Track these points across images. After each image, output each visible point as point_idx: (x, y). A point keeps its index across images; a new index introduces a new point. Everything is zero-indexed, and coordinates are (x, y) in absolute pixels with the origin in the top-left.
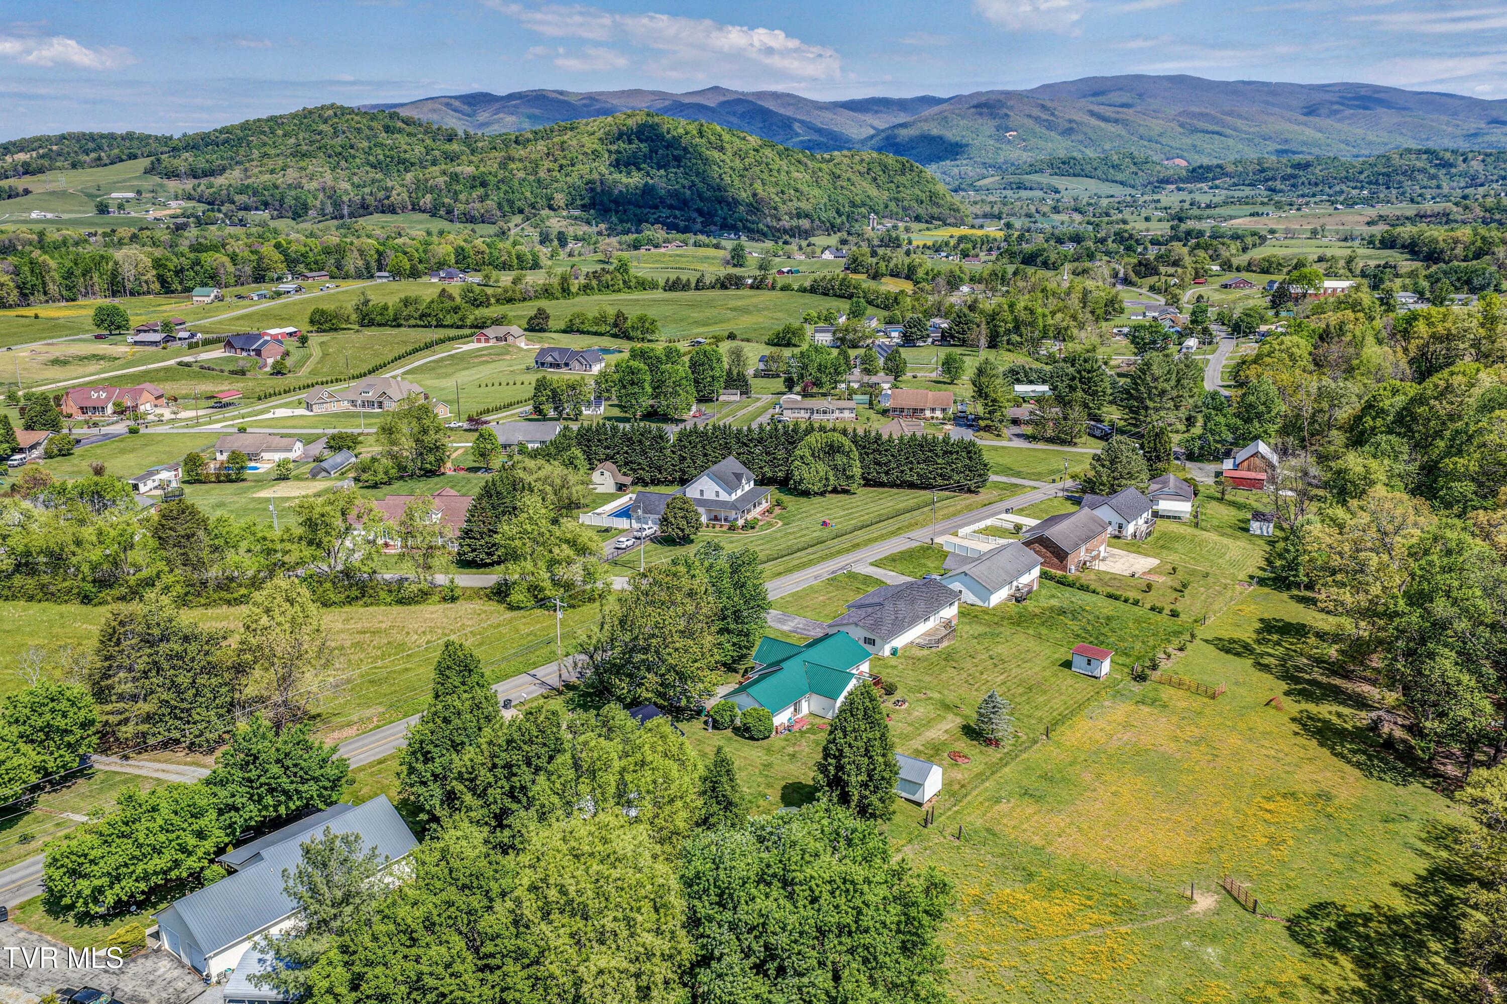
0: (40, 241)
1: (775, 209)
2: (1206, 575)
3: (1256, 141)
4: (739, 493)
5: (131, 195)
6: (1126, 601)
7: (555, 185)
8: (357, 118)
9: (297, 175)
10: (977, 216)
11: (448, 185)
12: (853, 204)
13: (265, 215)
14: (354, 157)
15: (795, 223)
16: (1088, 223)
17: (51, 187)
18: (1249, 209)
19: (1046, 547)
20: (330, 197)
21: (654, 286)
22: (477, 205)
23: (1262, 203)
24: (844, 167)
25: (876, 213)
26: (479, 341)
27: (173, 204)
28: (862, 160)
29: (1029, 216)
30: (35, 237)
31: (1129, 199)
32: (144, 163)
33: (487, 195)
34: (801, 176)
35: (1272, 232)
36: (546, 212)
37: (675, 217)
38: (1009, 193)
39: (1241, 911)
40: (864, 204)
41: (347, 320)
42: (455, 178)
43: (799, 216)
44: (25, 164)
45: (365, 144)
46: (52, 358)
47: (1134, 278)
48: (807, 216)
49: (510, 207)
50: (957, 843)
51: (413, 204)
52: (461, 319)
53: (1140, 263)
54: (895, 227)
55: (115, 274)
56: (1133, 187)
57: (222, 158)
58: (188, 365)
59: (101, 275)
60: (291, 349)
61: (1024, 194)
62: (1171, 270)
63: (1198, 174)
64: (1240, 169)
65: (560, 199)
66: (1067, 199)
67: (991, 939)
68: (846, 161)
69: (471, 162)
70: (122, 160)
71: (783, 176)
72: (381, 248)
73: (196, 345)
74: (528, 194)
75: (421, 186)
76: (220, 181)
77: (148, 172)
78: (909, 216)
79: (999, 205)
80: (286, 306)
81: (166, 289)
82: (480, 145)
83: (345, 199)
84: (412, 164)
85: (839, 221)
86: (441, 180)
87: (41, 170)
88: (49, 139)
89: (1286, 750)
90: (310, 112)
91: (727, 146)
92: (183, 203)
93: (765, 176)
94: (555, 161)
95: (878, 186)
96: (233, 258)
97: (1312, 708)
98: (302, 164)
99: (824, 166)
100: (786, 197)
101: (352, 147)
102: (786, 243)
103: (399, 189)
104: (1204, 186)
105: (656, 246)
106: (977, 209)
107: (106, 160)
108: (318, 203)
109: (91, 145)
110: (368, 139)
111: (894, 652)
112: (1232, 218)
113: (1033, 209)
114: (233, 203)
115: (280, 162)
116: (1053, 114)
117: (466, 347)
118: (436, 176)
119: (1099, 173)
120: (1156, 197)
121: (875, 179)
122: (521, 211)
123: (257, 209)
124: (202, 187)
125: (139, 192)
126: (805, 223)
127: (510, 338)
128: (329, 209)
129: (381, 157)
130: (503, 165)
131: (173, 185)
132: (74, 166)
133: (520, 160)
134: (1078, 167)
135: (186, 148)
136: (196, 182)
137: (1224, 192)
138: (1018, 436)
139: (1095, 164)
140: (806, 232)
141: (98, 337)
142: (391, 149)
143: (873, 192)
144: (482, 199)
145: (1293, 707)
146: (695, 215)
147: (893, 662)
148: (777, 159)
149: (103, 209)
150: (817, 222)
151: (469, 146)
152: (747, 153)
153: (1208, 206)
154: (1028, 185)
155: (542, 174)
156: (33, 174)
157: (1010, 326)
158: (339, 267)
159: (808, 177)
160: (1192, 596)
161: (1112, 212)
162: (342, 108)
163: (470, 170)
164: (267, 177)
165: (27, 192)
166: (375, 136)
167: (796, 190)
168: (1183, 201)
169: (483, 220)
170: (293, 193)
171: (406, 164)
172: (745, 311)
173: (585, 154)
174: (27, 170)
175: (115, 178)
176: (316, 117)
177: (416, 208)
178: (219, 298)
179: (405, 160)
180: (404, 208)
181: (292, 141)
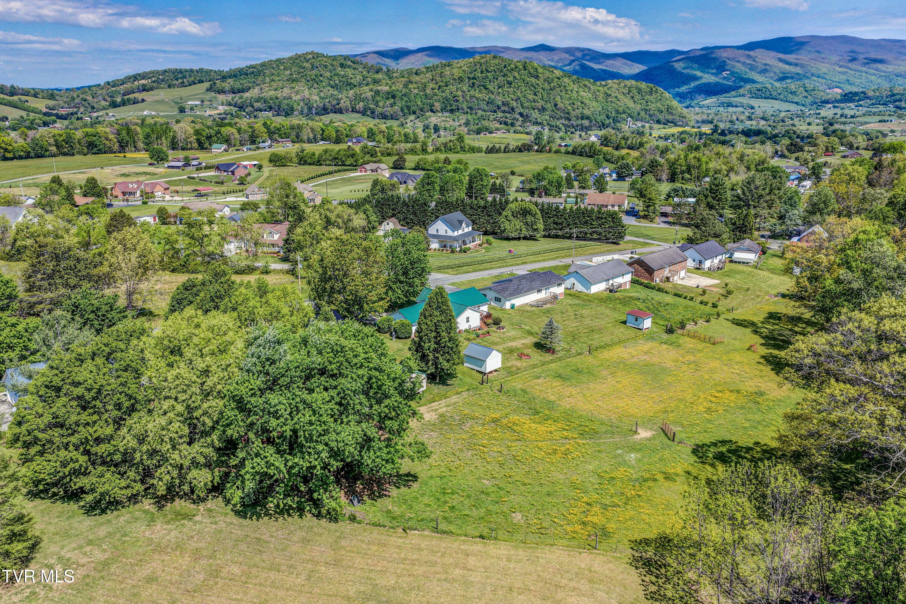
0: (143, 123)
1: (568, 113)
2: (748, 290)
3: (891, 77)
4: (460, 232)
5: (198, 103)
6: (685, 298)
7: (435, 98)
8: (325, 59)
9: (289, 91)
10: (698, 122)
11: (373, 97)
12: (618, 112)
13: (270, 114)
14: (322, 82)
15: (579, 122)
16: (770, 126)
17: (156, 98)
18: (880, 118)
19: (641, 266)
20: (306, 104)
21: (479, 150)
22: (389, 109)
23: (889, 115)
24: (613, 90)
25: (632, 117)
26: (361, 171)
27: (221, 108)
28: (626, 86)
29: (731, 122)
30: (140, 121)
31: (799, 112)
32: (207, 85)
33: (395, 103)
34: (585, 95)
35: (893, 131)
36: (429, 114)
37: (506, 118)
38: (721, 109)
39: (666, 440)
40: (624, 112)
41: (291, 161)
42: (377, 93)
43: (582, 118)
44: (144, 85)
45: (328, 74)
46: (121, 173)
47: (786, 153)
48: (588, 118)
49: (408, 110)
50: (499, 394)
51: (352, 108)
52: (356, 161)
53: (792, 144)
54: (643, 126)
55: (174, 137)
56: (803, 105)
57: (249, 82)
58: (193, 178)
59: (166, 138)
60: (252, 172)
61: (731, 109)
62: (811, 149)
63: (848, 98)
64: (877, 94)
65: (438, 106)
66: (759, 112)
67: (491, 438)
68: (616, 86)
69: (387, 84)
70: (195, 84)
71: (574, 94)
72: (324, 127)
73: (201, 169)
74: (419, 103)
75: (358, 98)
76: (247, 95)
77: (209, 90)
78: (653, 120)
79: (713, 115)
80: (260, 154)
81: (201, 146)
82: (395, 75)
83: (315, 105)
84: (355, 86)
85: (608, 122)
86: (369, 94)
87: (152, 89)
88: (158, 72)
89: (748, 371)
90: (299, 56)
91: (541, 75)
92: (226, 108)
93: (563, 94)
94: (437, 83)
95: (635, 102)
96: (239, 131)
97: (775, 352)
98: (293, 85)
99: (601, 89)
100: (575, 106)
101: (321, 76)
102: (572, 133)
103: (345, 99)
104: (852, 105)
105: (491, 133)
106: (699, 118)
107: (186, 83)
108: (299, 108)
109: (180, 76)
110: (331, 71)
111: (513, 307)
112: (866, 123)
113: (734, 118)
114: (253, 107)
115: (280, 84)
116: (754, 60)
117: (352, 175)
118: (367, 92)
119: (782, 97)
120: (818, 112)
121: (633, 97)
122: (414, 113)
123: (265, 110)
124: (237, 98)
125: (202, 101)
126: (586, 123)
127: (379, 170)
128: (306, 111)
129: (337, 82)
130: (406, 86)
131: (221, 97)
132: (169, 86)
133: (416, 83)
134: (768, 93)
135: (230, 77)
136: (233, 95)
137: (865, 109)
138: (665, 222)
139: (779, 91)
140: (586, 128)
141: (150, 164)
142: (343, 77)
143: (631, 104)
144: (392, 105)
145: (764, 351)
146: (518, 116)
147: (511, 311)
148: (571, 84)
149: (182, 110)
150: (594, 122)
151: (388, 76)
152: (553, 80)
153: (852, 117)
154: (734, 104)
155: (428, 91)
156: (147, 91)
157: (684, 168)
158: (298, 136)
159: (590, 95)
160: (732, 299)
161: (786, 119)
162: (317, 53)
163: (387, 88)
164: (272, 93)
165: (143, 100)
166: (335, 70)
167: (582, 103)
168: (836, 114)
169: (393, 117)
170: (286, 102)
171: (351, 86)
172: (528, 163)
173: (454, 79)
174: (145, 89)
175: (190, 93)
176: (302, 59)
177: (354, 110)
178: (226, 150)
179: (351, 83)
180: (347, 110)
181: (288, 72)
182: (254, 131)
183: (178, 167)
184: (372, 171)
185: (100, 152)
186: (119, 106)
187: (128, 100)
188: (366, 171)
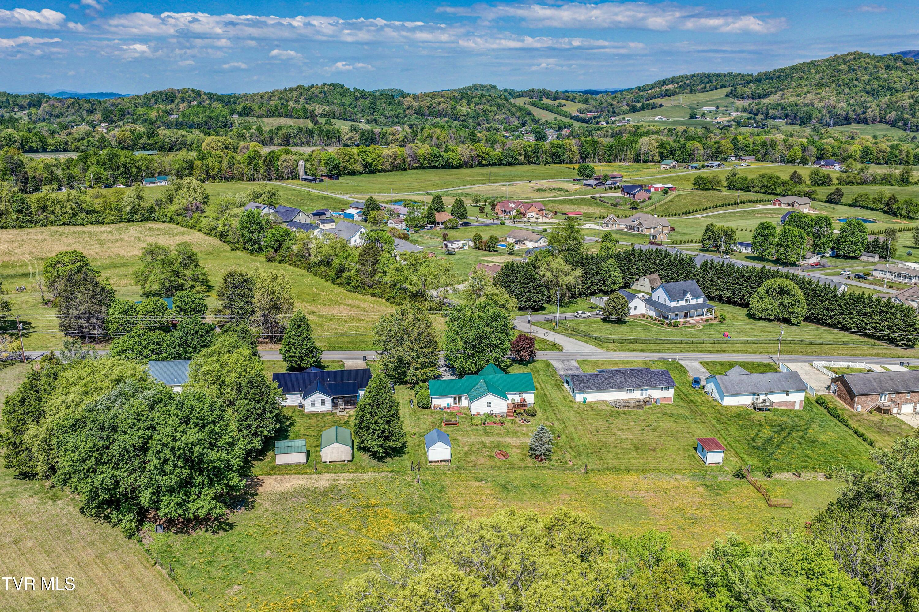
5: (713, 108)
8: (867, 60)
9: (813, 98)
11: (911, 106)
13: (784, 122)
14: (855, 86)
17: (674, 103)
19: (844, 386)
20: (829, 112)
26: (775, 204)
27: (734, 114)
32: (728, 90)
44: (667, 90)
45: (867, 77)
51: (881, 119)
57: (773, 87)
58: (595, 198)
70: (717, 89)
75: (891, 106)
76: (766, 101)
77: (728, 95)
83: (838, 113)
86: (908, 102)
87: (673, 94)
88: (686, 77)
90: (839, 57)
92: (739, 114)
98: (819, 91)
101: (857, 79)
103: (874, 108)
107: (708, 88)
108: (819, 116)
109: (707, 80)
110: (871, 74)
114: (766, 114)
115: (806, 89)
123: (780, 118)
124: (754, 104)
125: (718, 107)
129: (876, 86)
131: (740, 103)
132: (691, 92)
135: (753, 82)
136: (752, 101)
142: (885, 81)
149: (694, 116)
156: (669, 96)
162: (862, 54)
164: (794, 99)
165: (661, 106)
166: (876, 72)
170: (805, 109)
171: (891, 91)
174: (667, 94)
175: (708, 99)
176: (841, 61)
177: (883, 120)
178: (674, 167)
179: (893, 88)
180: (874, 120)
181: (820, 76)
182: (718, 147)
183: (592, 185)
184: (789, 204)
185: (562, 162)
186: (638, 111)
187: (648, 105)
188: (780, 205)
